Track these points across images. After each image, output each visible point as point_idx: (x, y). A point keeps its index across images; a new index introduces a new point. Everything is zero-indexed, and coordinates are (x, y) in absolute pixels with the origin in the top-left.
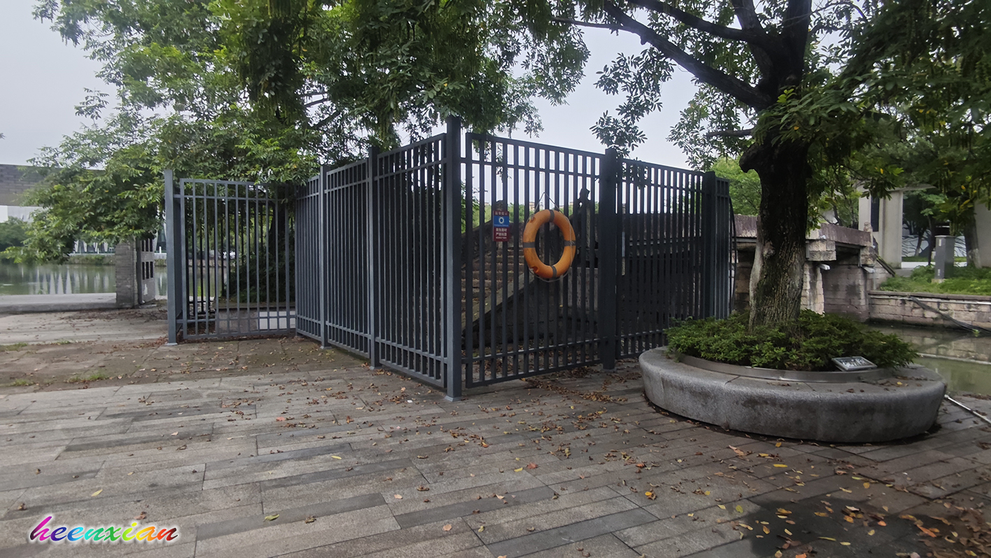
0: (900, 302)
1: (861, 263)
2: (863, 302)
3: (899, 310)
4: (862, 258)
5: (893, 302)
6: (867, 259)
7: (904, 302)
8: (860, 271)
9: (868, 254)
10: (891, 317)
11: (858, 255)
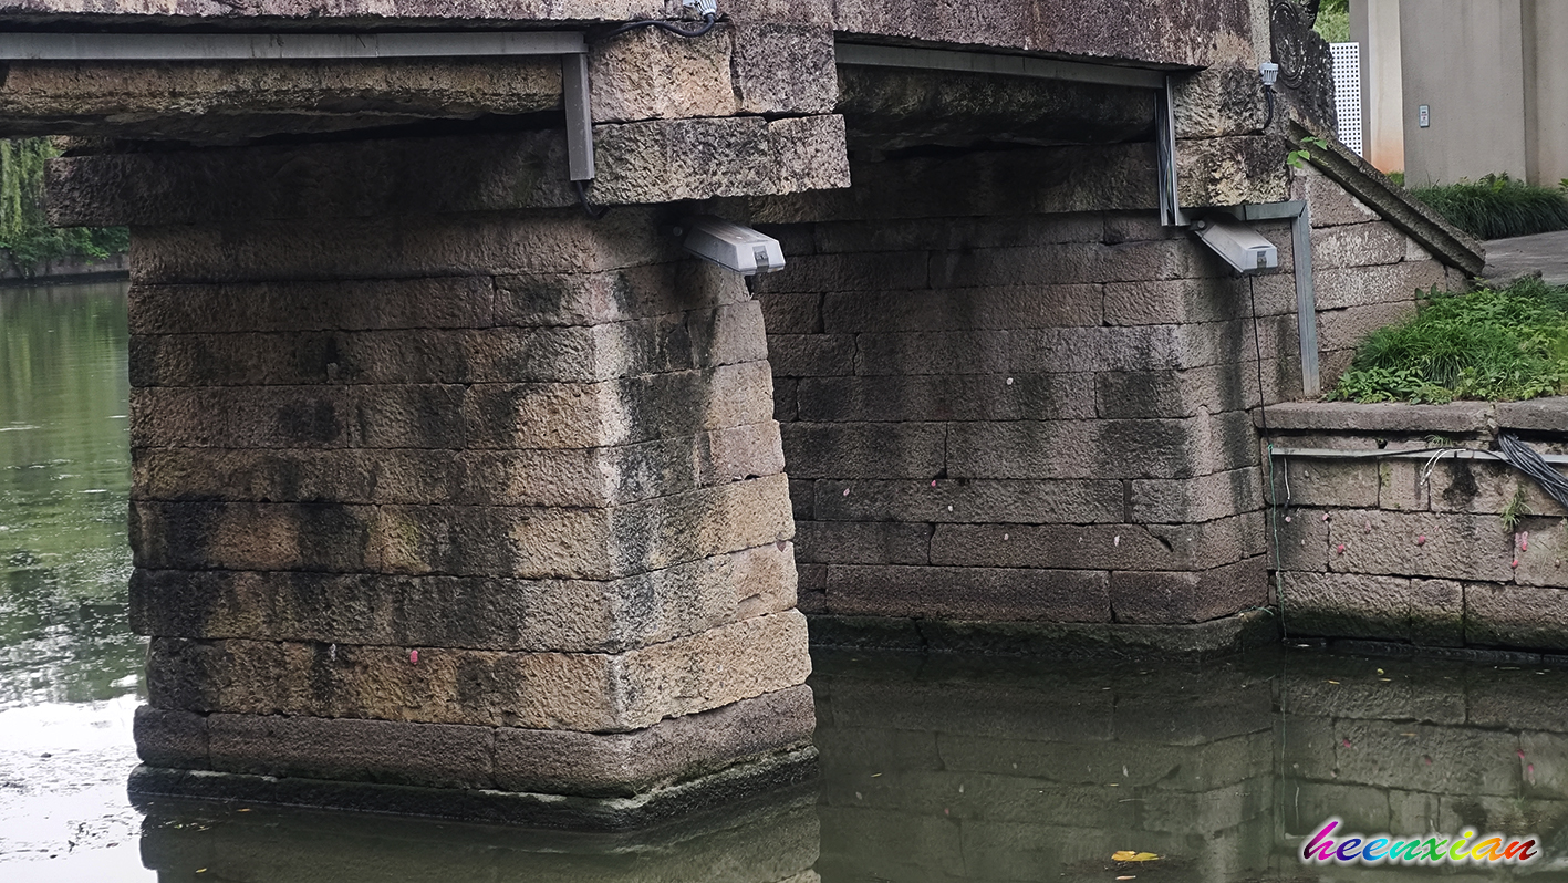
0: (1440, 480)
1: (1178, 198)
2: (1211, 496)
3: (1437, 543)
4: (1179, 160)
5: (1400, 481)
6: (1209, 162)
7: (1463, 480)
8: (1173, 257)
9: (1219, 123)
10: (1394, 597)
11: (1150, 137)
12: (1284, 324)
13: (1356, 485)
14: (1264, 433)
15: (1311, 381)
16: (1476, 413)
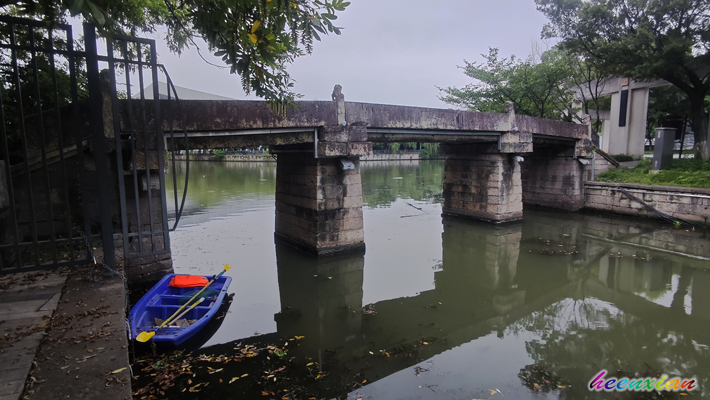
0: (610, 192)
1: (576, 155)
2: (577, 192)
3: (609, 200)
4: (577, 150)
5: (604, 193)
6: (581, 151)
8: (575, 162)
9: (583, 146)
10: (602, 207)
11: (573, 147)
12: (589, 171)
13: (598, 192)
14: (585, 185)
15: (593, 178)
16: (616, 184)
